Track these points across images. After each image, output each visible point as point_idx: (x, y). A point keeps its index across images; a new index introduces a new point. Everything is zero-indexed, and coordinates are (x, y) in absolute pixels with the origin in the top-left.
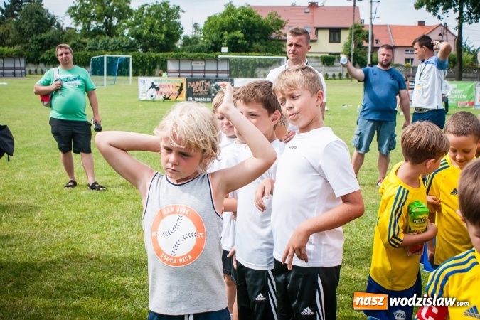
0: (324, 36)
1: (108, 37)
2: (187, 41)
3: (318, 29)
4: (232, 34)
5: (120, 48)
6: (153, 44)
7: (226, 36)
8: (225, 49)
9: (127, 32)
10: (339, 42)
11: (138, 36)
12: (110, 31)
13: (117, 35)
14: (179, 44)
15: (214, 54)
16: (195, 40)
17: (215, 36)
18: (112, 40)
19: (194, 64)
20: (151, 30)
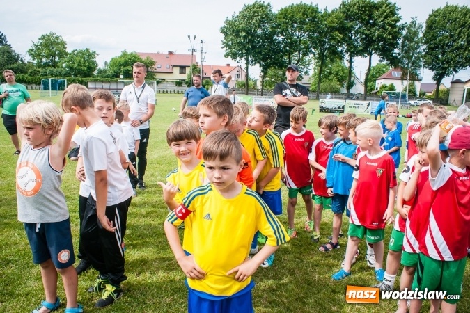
0: (177, 70)
1: (52, 68)
2: (100, 72)
3: (173, 66)
4: (126, 68)
5: (61, 75)
6: (79, 73)
7: (122, 69)
8: (121, 76)
9: (64, 65)
10: (185, 73)
11: (71, 68)
12: (54, 65)
13: (58, 67)
14: (96, 73)
15: (116, 79)
16: (105, 71)
17: (116, 69)
18: (55, 70)
19: (103, 84)
20: (79, 65)
